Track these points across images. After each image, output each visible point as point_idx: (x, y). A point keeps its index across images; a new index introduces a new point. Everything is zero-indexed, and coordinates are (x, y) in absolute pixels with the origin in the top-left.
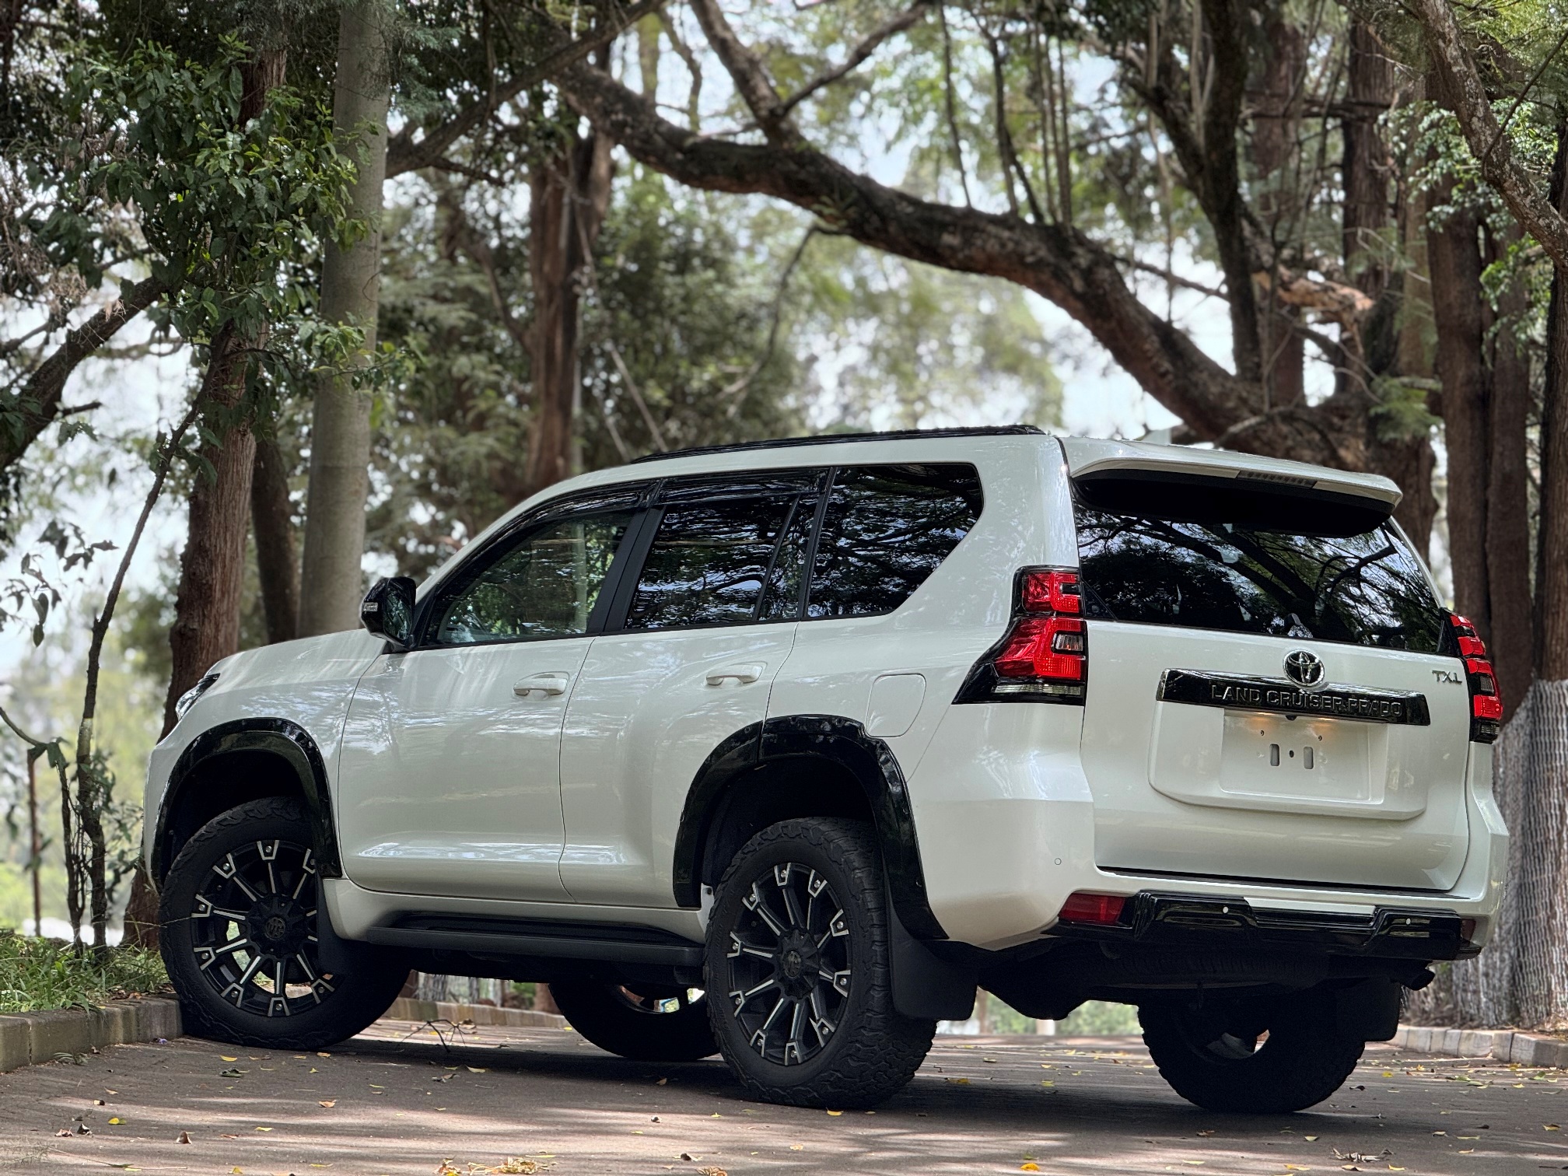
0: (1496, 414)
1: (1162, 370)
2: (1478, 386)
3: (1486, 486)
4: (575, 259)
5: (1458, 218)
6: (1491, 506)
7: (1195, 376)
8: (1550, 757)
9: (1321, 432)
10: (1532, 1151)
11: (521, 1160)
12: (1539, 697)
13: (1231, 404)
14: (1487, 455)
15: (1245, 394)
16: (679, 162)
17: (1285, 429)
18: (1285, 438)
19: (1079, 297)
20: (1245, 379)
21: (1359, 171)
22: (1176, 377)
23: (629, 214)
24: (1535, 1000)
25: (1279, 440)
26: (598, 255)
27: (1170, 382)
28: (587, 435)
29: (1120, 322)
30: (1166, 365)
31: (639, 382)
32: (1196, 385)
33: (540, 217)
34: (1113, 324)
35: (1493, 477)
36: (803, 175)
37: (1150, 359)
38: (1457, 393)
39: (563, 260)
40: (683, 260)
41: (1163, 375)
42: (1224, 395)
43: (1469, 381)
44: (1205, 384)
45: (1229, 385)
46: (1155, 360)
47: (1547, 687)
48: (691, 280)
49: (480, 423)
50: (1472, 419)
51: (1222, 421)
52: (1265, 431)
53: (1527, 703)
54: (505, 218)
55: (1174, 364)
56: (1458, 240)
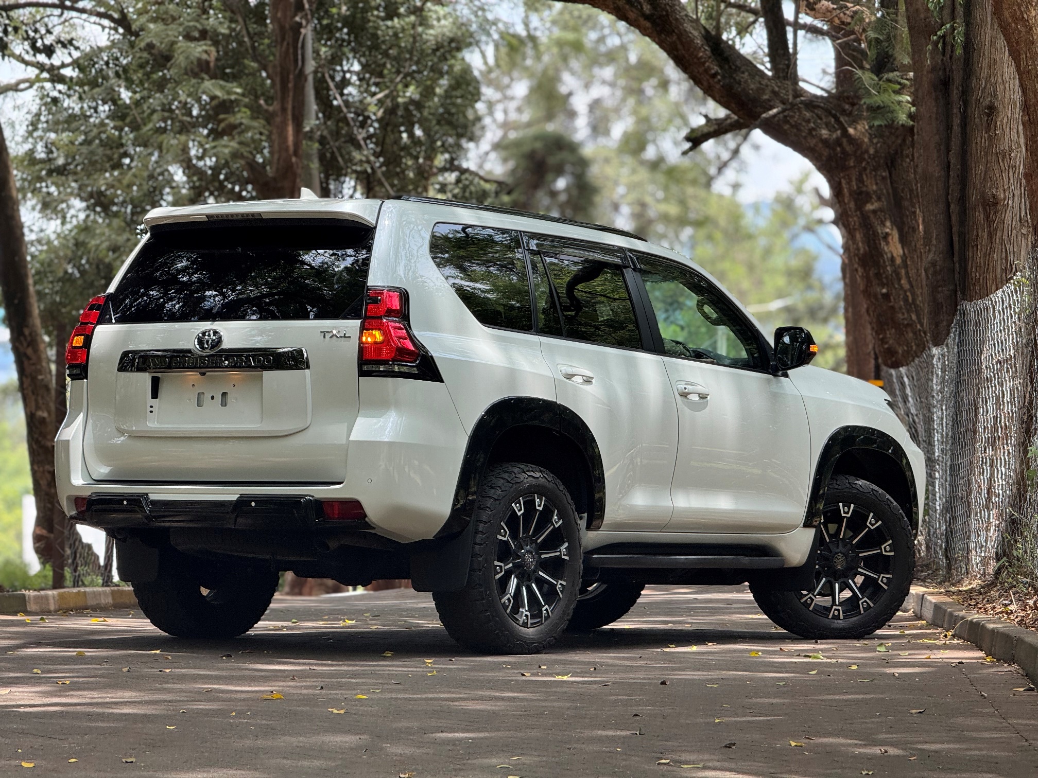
0: (955, 94)
1: (713, 72)
2: (941, 73)
3: (948, 150)
4: (299, 8)
6: (952, 166)
7: (739, 76)
9: (835, 117)
12: (963, 314)
13: (765, 97)
14: (948, 127)
15: (777, 89)
17: (808, 115)
18: (808, 121)
19: (647, 18)
20: (779, 77)
22: (724, 77)
25: (804, 124)
27: (719, 81)
29: (680, 36)
30: (715, 69)
32: (739, 83)
34: (675, 38)
35: (953, 143)
37: (704, 63)
38: (925, 79)
39: (292, 9)
41: (714, 76)
42: (761, 90)
43: (933, 69)
44: (746, 82)
45: (764, 82)
46: (707, 64)
50: (936, 99)
51: (759, 109)
52: (792, 117)
55: (721, 67)
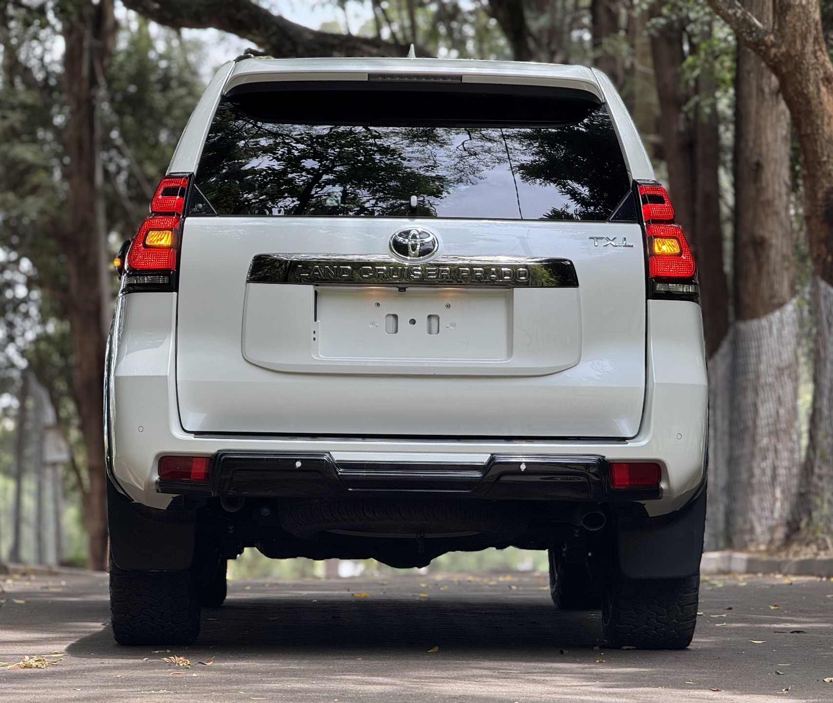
0: (699, 154)
4: (93, 82)
5: (669, 26)
8: (745, 372)
10: (766, 622)
11: (35, 658)
12: (737, 333)
14: (693, 181)
16: (157, 10)
21: (601, 11)
23: (129, 54)
24: (742, 532)
26: (110, 81)
28: (107, 197)
31: (140, 162)
33: (71, 58)
35: (698, 195)
36: (240, 16)
39: (85, 85)
40: (165, 83)
47: (743, 326)
48: (171, 95)
49: (35, 190)
53: (729, 337)
54: (47, 59)
56: (670, 41)
